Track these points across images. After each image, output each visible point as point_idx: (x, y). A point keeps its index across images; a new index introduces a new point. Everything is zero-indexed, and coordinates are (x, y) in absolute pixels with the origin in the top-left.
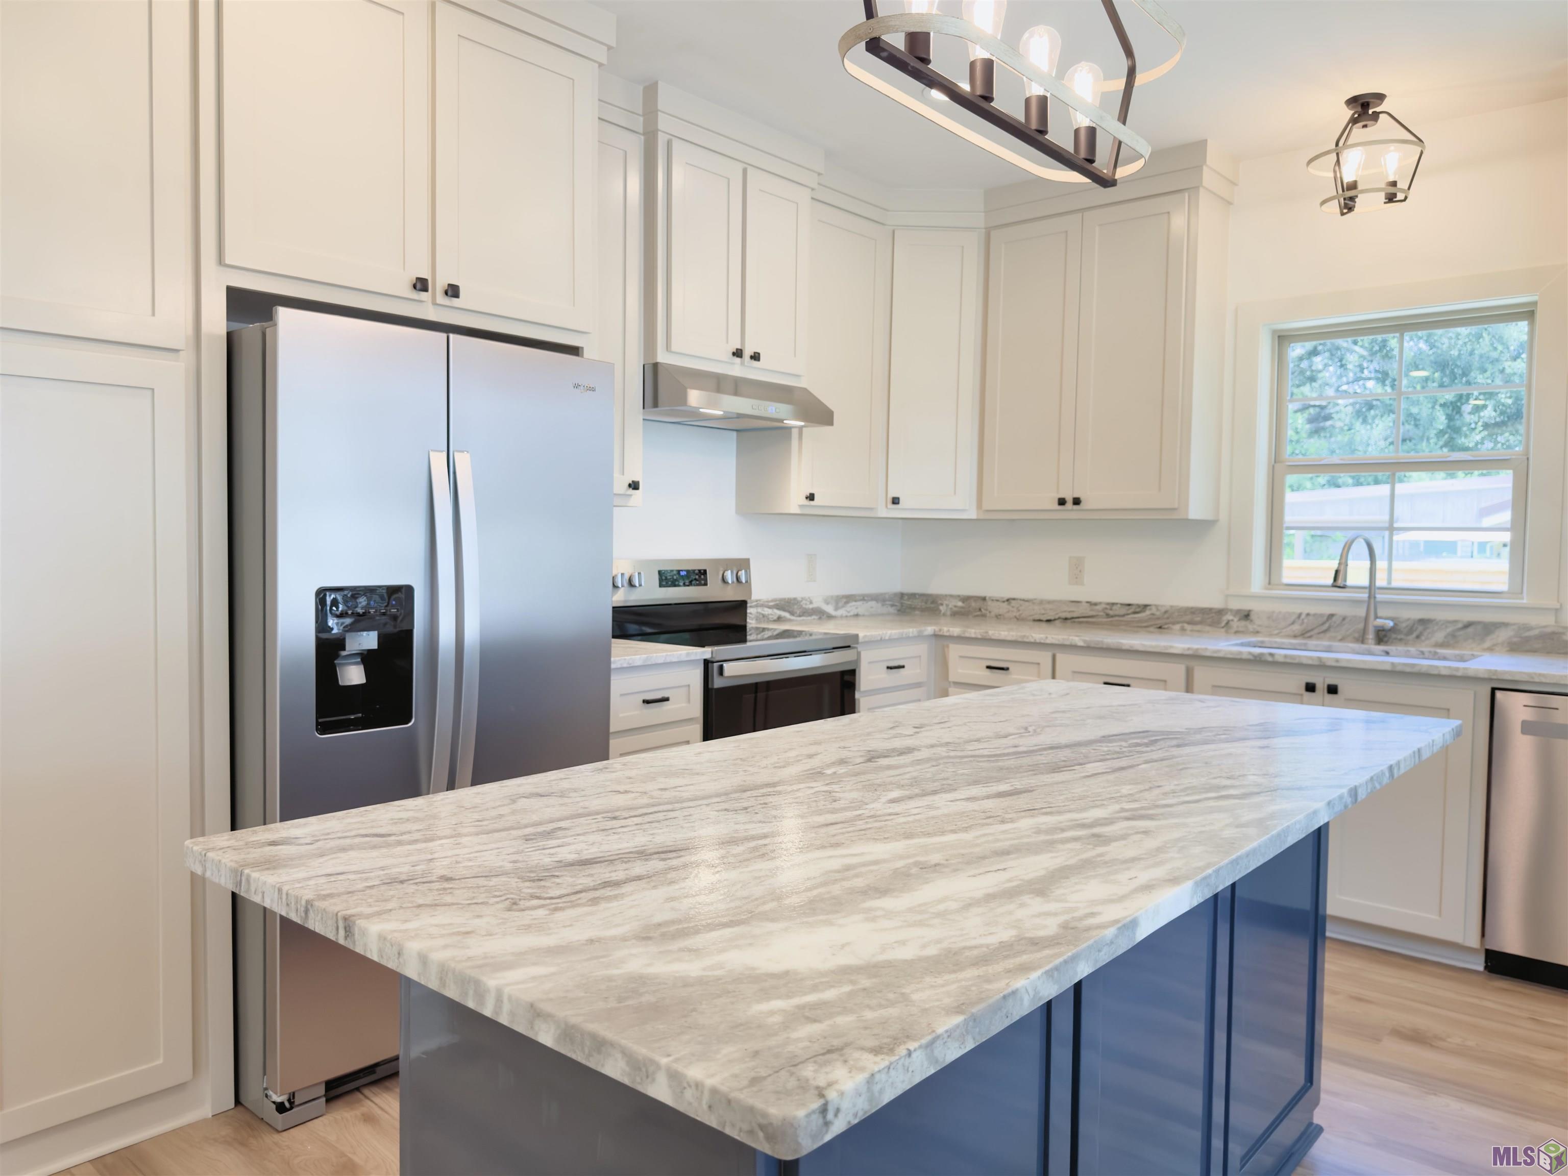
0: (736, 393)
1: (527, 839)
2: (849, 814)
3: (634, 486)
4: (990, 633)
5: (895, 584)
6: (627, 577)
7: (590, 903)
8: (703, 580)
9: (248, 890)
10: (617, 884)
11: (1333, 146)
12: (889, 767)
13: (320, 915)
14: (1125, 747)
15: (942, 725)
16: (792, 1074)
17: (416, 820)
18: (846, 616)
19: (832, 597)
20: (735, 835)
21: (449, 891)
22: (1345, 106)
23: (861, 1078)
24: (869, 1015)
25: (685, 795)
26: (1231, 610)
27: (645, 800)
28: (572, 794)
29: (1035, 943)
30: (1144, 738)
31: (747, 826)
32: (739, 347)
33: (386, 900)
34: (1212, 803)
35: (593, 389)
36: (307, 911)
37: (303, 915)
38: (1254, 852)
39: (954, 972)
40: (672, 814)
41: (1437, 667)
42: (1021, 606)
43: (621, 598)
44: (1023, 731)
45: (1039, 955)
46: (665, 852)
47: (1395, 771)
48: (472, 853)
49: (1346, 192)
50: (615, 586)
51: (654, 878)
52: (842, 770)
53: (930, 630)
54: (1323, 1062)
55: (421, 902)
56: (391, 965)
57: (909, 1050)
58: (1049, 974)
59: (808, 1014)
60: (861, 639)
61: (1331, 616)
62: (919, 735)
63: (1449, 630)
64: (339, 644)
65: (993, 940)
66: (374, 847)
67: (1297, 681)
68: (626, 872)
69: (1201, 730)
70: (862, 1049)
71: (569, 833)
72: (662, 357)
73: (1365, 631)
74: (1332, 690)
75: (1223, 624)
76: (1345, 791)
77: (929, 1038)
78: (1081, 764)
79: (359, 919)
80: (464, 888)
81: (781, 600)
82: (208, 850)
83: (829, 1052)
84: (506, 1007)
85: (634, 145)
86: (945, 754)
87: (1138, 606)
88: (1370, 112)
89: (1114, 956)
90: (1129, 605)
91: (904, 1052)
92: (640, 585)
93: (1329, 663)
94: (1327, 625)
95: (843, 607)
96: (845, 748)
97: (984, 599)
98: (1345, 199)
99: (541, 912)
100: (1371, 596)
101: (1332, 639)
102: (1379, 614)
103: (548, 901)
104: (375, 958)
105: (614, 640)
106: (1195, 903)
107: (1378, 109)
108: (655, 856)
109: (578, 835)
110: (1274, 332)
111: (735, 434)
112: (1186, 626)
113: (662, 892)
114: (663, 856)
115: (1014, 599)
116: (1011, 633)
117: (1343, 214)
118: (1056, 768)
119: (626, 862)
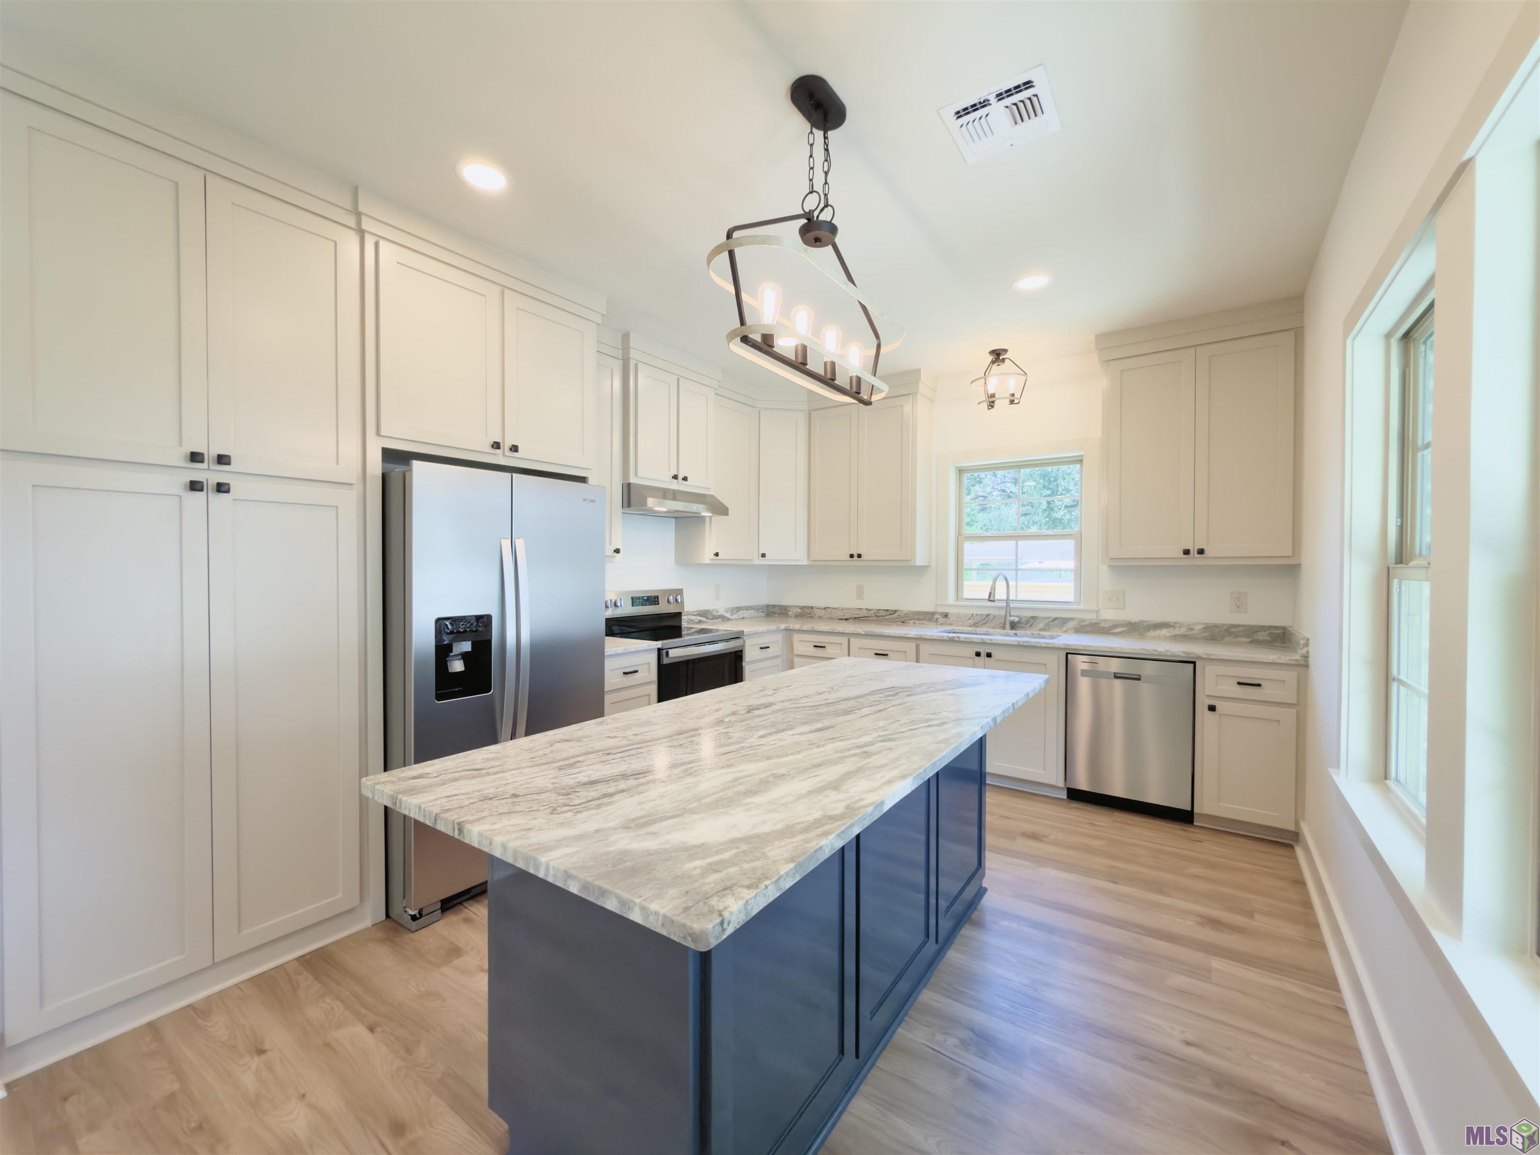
0: (674, 499)
1: (560, 768)
2: (737, 746)
3: (617, 551)
4: (816, 627)
5: (764, 600)
6: (613, 602)
7: (596, 807)
8: (657, 601)
9: (400, 807)
10: (611, 795)
11: (983, 375)
12: (759, 716)
13: (444, 822)
14: (882, 698)
15: (788, 688)
16: (705, 903)
17: (497, 759)
18: (738, 619)
19: (729, 608)
20: (675, 762)
21: (517, 803)
22: (989, 354)
23: (741, 903)
24: (746, 866)
25: (648, 738)
26: (938, 613)
27: (625, 742)
28: (584, 740)
29: (832, 818)
30: (891, 691)
31: (681, 756)
32: (676, 474)
33: (482, 811)
34: (923, 730)
35: (593, 501)
36: (436, 819)
37: (434, 821)
38: (944, 757)
39: (790, 838)
40: (640, 750)
41: (1039, 642)
42: (832, 611)
43: (610, 613)
44: (831, 690)
45: (834, 825)
46: (637, 774)
47: (1016, 706)
48: (529, 779)
49: (990, 399)
50: (607, 607)
51: (632, 791)
52: (734, 718)
53: (783, 626)
54: (987, 852)
55: (502, 811)
56: (486, 849)
57: (766, 885)
58: (839, 836)
59: (714, 868)
60: (745, 633)
61: (988, 615)
62: (776, 695)
63: (1046, 622)
64: (449, 648)
65: (811, 818)
66: (474, 777)
67: (971, 652)
68: (616, 787)
69: (920, 685)
70: (742, 886)
71: (584, 764)
72: (633, 480)
73: (1005, 623)
74: (989, 655)
75: (934, 620)
76: (990, 720)
77: (776, 878)
78: (859, 709)
79: (467, 824)
80: (526, 801)
81: (701, 611)
82: (376, 784)
83: (725, 889)
84: (551, 872)
85: (617, 365)
86: (789, 706)
87: (892, 611)
88: (1001, 358)
89: (873, 821)
90: (887, 610)
91: (764, 886)
92: (621, 606)
93: (986, 641)
94: (986, 620)
95: (735, 613)
96: (736, 704)
97: (812, 608)
98: (989, 402)
99: (569, 814)
100: (1008, 605)
101: (989, 627)
102: (1012, 614)
103: (573, 808)
104: (476, 846)
105: (607, 638)
106: (914, 788)
107: (1004, 357)
108: (632, 777)
109: (589, 765)
110: (957, 468)
111: (674, 519)
112: (916, 621)
113: (637, 799)
114: (636, 777)
115: (828, 608)
116: (826, 628)
117: (989, 409)
118: (846, 712)
119: (616, 781)
